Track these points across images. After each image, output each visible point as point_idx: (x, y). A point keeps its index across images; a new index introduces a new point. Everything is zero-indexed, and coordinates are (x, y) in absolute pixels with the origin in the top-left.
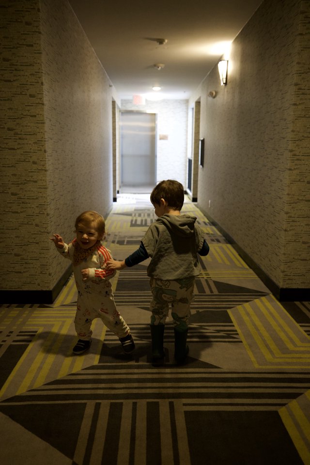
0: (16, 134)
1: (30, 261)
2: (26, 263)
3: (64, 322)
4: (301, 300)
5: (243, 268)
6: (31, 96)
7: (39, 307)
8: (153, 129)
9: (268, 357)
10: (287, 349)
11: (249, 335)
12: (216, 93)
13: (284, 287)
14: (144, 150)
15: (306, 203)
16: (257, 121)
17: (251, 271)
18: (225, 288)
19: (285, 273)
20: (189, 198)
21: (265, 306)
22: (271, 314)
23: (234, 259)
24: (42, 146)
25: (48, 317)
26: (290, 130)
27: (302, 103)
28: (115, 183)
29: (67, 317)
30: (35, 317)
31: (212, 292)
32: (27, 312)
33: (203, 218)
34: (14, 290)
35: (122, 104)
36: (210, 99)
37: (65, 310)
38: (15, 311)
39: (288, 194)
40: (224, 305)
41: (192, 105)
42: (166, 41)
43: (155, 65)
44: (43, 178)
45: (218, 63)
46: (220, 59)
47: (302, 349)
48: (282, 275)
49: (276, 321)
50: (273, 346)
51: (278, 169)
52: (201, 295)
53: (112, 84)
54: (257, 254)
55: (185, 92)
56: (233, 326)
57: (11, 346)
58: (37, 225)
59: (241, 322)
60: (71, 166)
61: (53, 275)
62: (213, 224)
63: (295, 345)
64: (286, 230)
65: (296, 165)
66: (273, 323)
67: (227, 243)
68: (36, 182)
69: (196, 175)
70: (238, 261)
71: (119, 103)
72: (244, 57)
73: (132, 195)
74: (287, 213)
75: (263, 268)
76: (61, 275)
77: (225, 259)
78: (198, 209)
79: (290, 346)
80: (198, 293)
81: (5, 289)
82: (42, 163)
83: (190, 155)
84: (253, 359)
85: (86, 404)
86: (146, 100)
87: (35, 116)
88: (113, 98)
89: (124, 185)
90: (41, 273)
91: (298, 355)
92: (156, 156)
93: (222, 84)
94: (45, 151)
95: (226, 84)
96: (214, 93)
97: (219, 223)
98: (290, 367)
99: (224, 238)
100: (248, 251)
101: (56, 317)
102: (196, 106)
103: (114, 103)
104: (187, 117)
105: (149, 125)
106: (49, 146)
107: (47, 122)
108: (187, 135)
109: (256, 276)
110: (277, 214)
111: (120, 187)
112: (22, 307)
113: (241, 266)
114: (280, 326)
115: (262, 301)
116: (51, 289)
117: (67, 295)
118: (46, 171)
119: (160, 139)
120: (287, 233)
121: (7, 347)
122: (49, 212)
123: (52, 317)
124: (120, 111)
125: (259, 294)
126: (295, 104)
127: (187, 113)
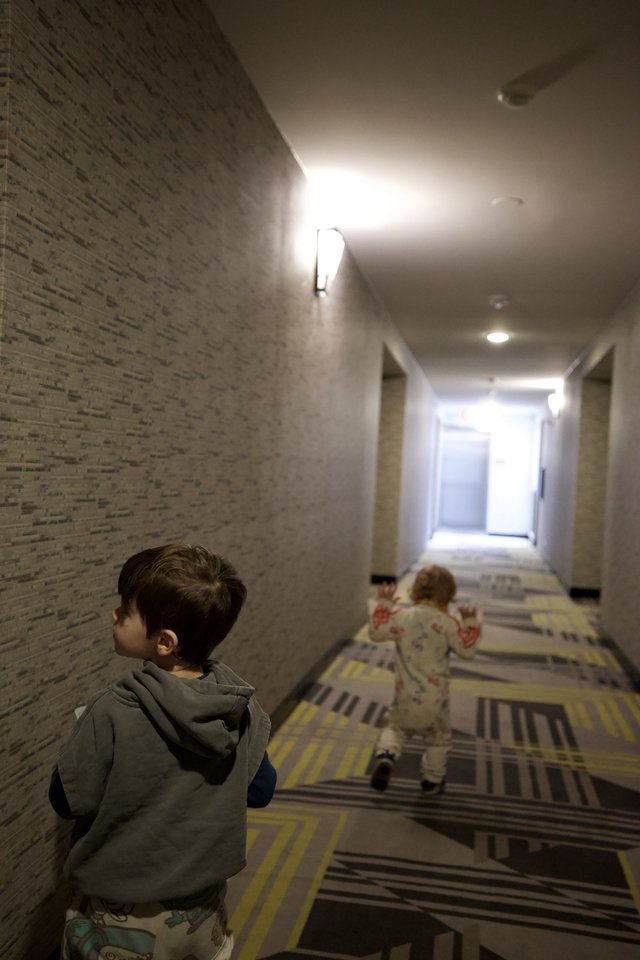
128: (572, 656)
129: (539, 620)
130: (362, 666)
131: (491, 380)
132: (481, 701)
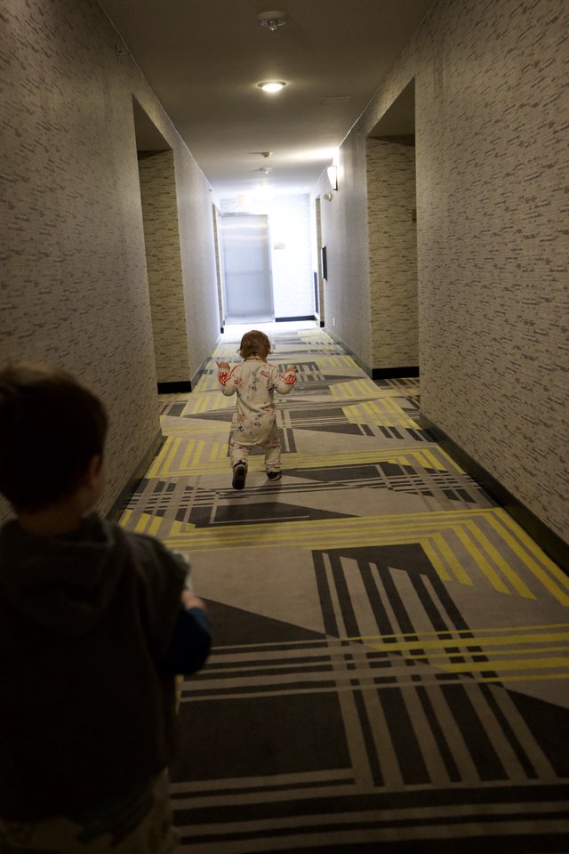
0: (159, 259)
3: (205, 398)
4: (387, 376)
8: (265, 232)
11: (340, 392)
12: (332, 196)
13: (376, 368)
14: (255, 264)
18: (328, 378)
19: (374, 357)
20: (316, 323)
21: (361, 385)
26: (368, 242)
27: (375, 222)
35: (221, 205)
36: (327, 200)
37: (203, 394)
41: (313, 202)
42: (271, 154)
43: (261, 169)
45: (327, 168)
46: (328, 163)
47: (372, 394)
48: (372, 358)
50: (353, 395)
51: (366, 274)
53: (212, 188)
59: (337, 389)
63: (368, 393)
65: (374, 269)
71: (218, 206)
72: (353, 160)
78: (325, 333)
79: (365, 394)
83: (316, 269)
86: (253, 199)
87: (174, 245)
88: (212, 202)
89: (230, 314)
92: (271, 272)
93: (333, 189)
95: (337, 189)
96: (330, 196)
102: (316, 205)
103: (214, 206)
104: (309, 217)
105: (258, 225)
108: (310, 240)
109: (361, 369)
115: (359, 381)
119: (275, 248)
124: (220, 215)
125: (358, 378)
126: (369, 223)
127: (309, 212)
128: (404, 462)
129: (352, 415)
130: (158, 520)
131: (266, 155)
132: (317, 555)
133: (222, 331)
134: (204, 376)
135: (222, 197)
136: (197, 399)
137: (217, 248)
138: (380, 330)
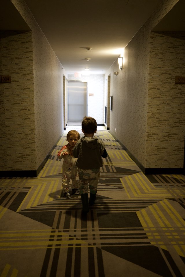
0: (21, 97)
1: (26, 157)
2: (24, 157)
3: (43, 184)
4: (155, 174)
5: (130, 161)
6: (28, 80)
7: (30, 178)
8: (86, 90)
9: (136, 195)
10: (145, 192)
11: (128, 187)
12: (118, 73)
13: (147, 168)
14: (81, 101)
15: (156, 128)
16: (135, 89)
17: (134, 162)
18: (120, 170)
19: (147, 161)
20: (105, 128)
21: (138, 176)
22: (140, 179)
23: (126, 157)
24: (33, 102)
25: (36, 182)
26: (147, 94)
27: (153, 82)
28: (65, 120)
29: (45, 182)
30: (29, 182)
31: (113, 171)
32: (25, 180)
33: (112, 138)
34: (18, 170)
35: (68, 77)
36: (115, 75)
37: (43, 179)
38: (19, 180)
39: (148, 124)
40: (119, 176)
41: (107, 77)
42: (91, 48)
43: (86, 59)
44: (33, 117)
45: (118, 59)
46: (119, 57)
47: (151, 192)
48: (146, 162)
49: (142, 182)
50: (138, 191)
51: (143, 112)
52: (108, 173)
53: (63, 68)
54: (136, 154)
55: (102, 71)
56: (122, 184)
57: (20, 193)
58: (30, 139)
59: (126, 183)
60: (45, 111)
61: (37, 163)
62: (117, 141)
63: (148, 191)
64: (147, 141)
65: (151, 110)
66: (140, 183)
67: (123, 150)
68: (29, 119)
69: (109, 115)
70: (128, 158)
71: (66, 77)
72: (129, 56)
73: (74, 126)
74: (147, 133)
75: (138, 160)
76: (40, 164)
77: (121, 157)
78: (110, 134)
79: (146, 191)
80: (106, 172)
81: (14, 170)
82: (33, 110)
83: (106, 105)
84: (129, 196)
85: (56, 211)
86: (81, 75)
87: (29, 89)
88: (63, 75)
89: (70, 121)
90: (31, 162)
91: (148, 194)
92: (87, 105)
93: (120, 69)
94: (34, 105)
95: (122, 69)
96: (117, 73)
97: (120, 140)
98: (144, 198)
99: (122, 148)
100: (132, 153)
101: (39, 182)
102: (108, 78)
103: (64, 77)
104: (104, 84)
105: (83, 87)
106: (35, 102)
107: (35, 91)
108: (104, 93)
109: (136, 164)
110: (143, 133)
111: (67, 122)
112: (23, 178)
113: (129, 160)
114: (143, 184)
115: (137, 175)
116: (36, 170)
117: (43, 173)
118: (34, 114)
119: (89, 96)
120: (147, 142)
121: (18, 193)
122: (35, 133)
123: (37, 182)
124: (67, 81)
125: (136, 172)
126: (149, 83)
127: (104, 82)
133: (65, 129)
134: (49, 160)
135: (68, 73)
136: (38, 185)
137: (64, 94)
138: (151, 146)
